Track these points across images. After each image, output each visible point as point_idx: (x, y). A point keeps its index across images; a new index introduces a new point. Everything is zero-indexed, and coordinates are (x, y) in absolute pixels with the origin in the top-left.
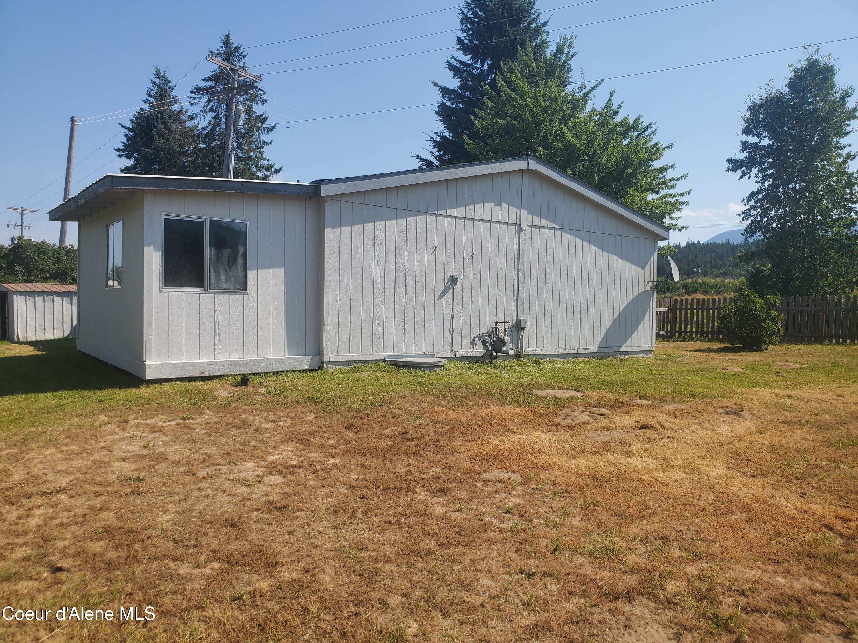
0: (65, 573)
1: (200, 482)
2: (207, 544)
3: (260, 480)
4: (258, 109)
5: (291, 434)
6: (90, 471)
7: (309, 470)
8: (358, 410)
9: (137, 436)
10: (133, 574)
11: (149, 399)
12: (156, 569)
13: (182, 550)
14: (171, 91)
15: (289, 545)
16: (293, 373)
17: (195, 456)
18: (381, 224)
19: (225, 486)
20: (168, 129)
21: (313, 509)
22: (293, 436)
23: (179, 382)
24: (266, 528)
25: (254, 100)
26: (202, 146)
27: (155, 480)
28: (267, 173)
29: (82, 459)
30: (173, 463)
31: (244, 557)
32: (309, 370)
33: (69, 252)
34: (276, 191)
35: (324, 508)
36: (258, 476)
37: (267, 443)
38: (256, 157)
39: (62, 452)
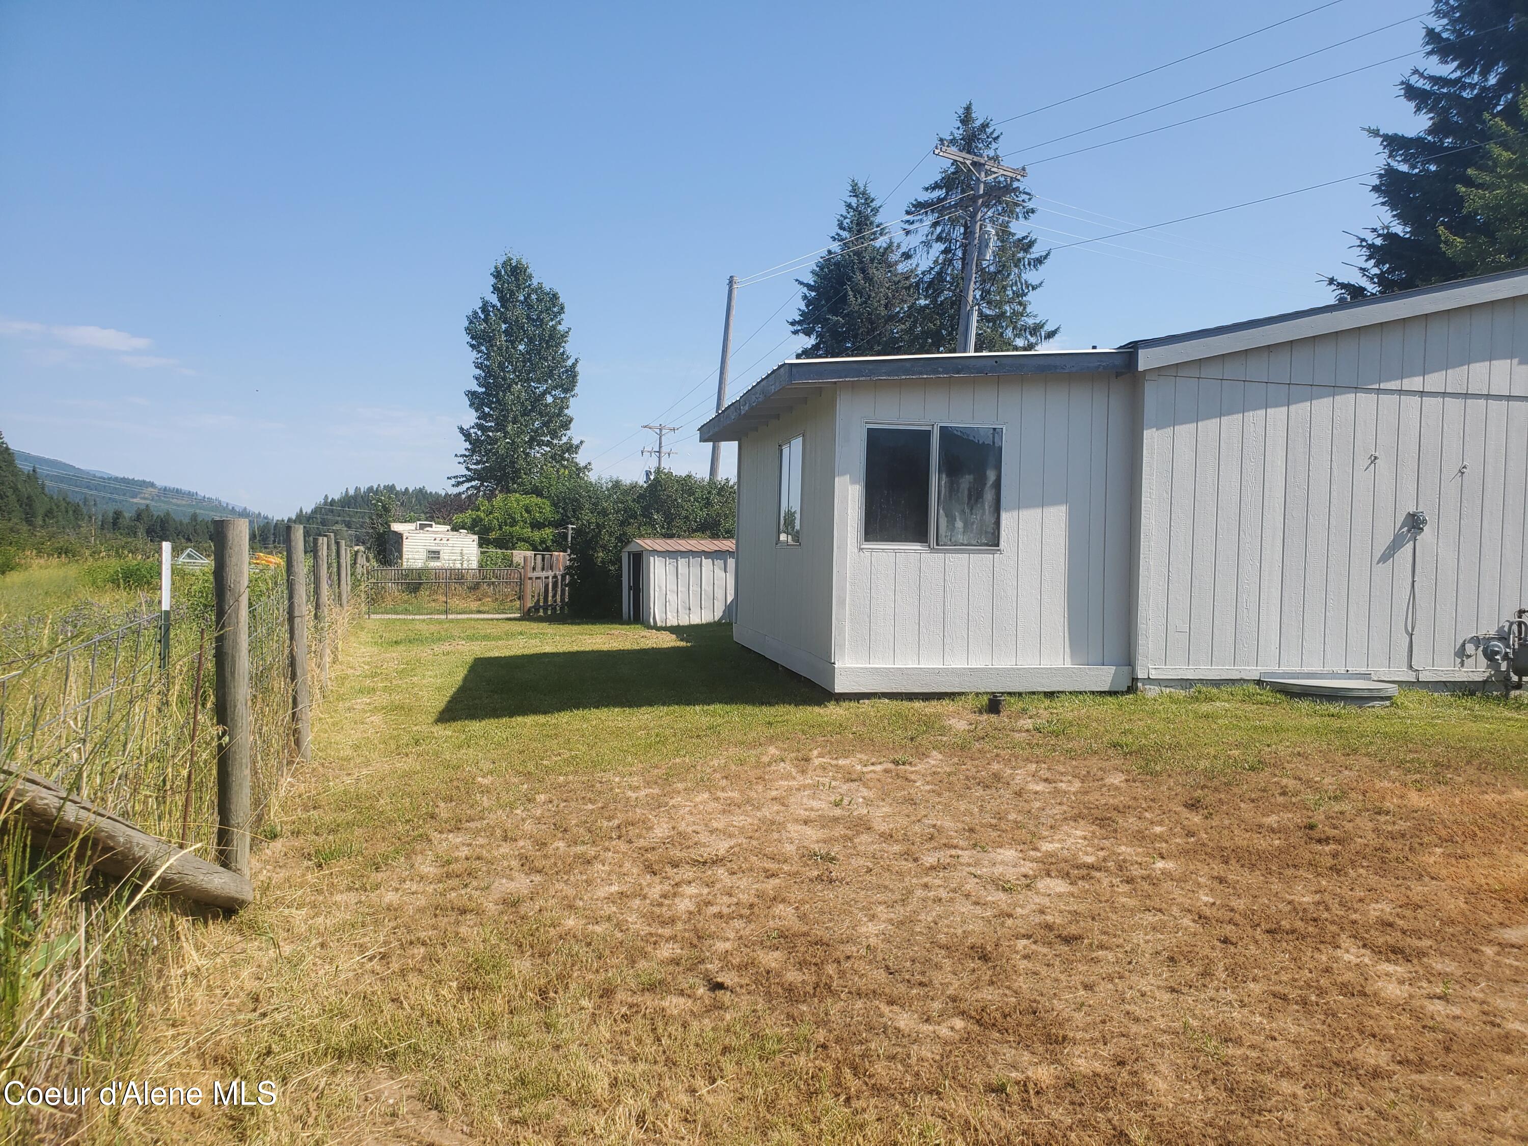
0: (729, 993)
1: (927, 875)
2: (941, 984)
3: (1029, 883)
4: (1019, 228)
5: (1081, 806)
6: (757, 835)
7: (1117, 876)
8: (1209, 774)
9: (824, 785)
10: (826, 1014)
11: (841, 725)
12: (861, 1012)
13: (903, 988)
14: (875, 215)
15: (1085, 1008)
16: (1081, 697)
17: (917, 828)
18: (1255, 416)
19: (968, 887)
20: (869, 279)
21: (1128, 948)
22: (1085, 811)
23: (887, 701)
24: (1044, 971)
25: (1012, 212)
26: (922, 302)
27: (853, 861)
28: (1033, 340)
29: (746, 813)
30: (880, 836)
31: (1005, 1017)
32: (1111, 693)
33: (723, 490)
34: (1056, 367)
35: (1149, 949)
36: (1025, 876)
37: (1037, 818)
38: (1014, 313)
39: (717, 799)
